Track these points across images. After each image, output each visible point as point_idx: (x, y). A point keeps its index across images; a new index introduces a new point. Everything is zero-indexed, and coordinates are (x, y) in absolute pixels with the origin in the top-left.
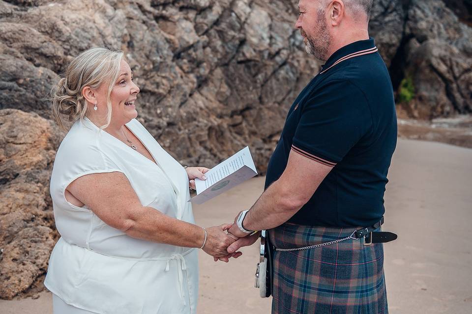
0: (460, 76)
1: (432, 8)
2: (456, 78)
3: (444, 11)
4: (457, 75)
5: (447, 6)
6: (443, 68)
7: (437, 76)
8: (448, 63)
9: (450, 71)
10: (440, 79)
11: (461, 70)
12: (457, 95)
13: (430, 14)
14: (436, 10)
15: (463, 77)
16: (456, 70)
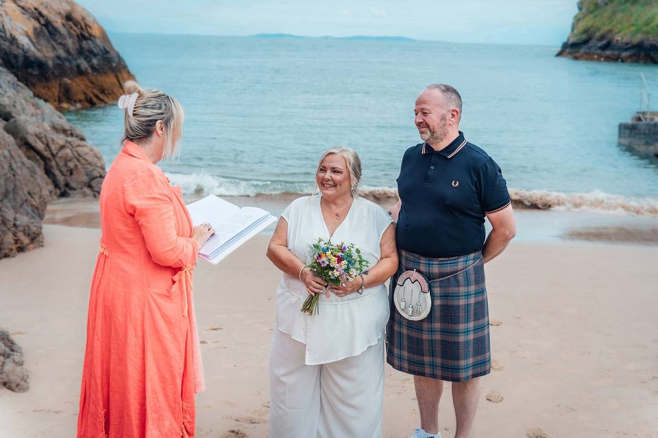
0: (57, 153)
1: (7, 83)
2: (53, 155)
3: (18, 85)
4: (55, 152)
5: (19, 80)
6: (40, 146)
7: (35, 154)
8: (44, 139)
9: (48, 149)
10: (38, 157)
11: (58, 146)
12: (57, 172)
13: (8, 90)
14: (11, 84)
15: (60, 154)
16: (53, 148)
